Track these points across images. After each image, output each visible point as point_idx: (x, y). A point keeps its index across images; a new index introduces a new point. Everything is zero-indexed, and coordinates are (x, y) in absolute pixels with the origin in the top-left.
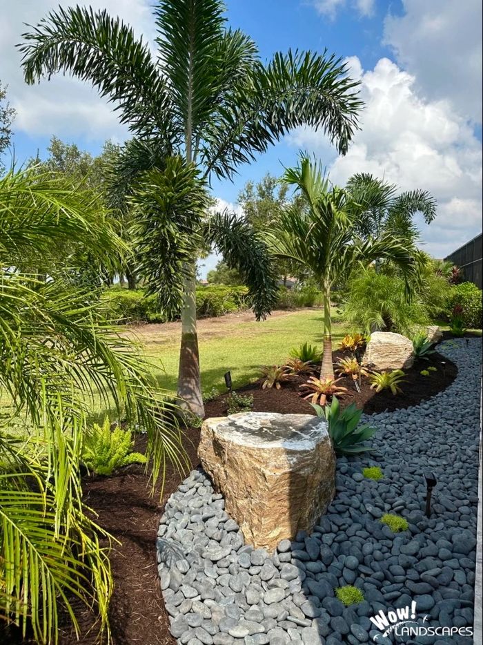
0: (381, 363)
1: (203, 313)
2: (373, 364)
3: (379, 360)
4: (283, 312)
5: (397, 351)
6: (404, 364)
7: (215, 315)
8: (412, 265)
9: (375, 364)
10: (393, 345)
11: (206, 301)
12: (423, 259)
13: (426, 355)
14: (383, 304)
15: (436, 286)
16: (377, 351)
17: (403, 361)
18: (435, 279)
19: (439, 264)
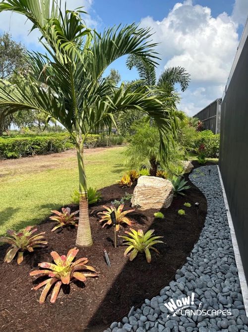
0: (145, 204)
1: (49, 150)
2: (139, 206)
3: (144, 202)
4: (103, 148)
5: (158, 193)
6: (164, 204)
7: (57, 152)
8: (167, 120)
9: (141, 205)
10: (155, 189)
11: (50, 143)
12: (181, 116)
13: (183, 191)
14: (150, 151)
15: (189, 134)
16: (142, 194)
17: (163, 201)
18: (189, 129)
19: (190, 119)
